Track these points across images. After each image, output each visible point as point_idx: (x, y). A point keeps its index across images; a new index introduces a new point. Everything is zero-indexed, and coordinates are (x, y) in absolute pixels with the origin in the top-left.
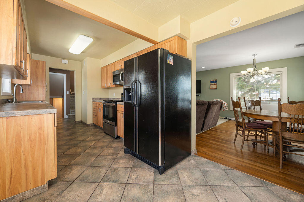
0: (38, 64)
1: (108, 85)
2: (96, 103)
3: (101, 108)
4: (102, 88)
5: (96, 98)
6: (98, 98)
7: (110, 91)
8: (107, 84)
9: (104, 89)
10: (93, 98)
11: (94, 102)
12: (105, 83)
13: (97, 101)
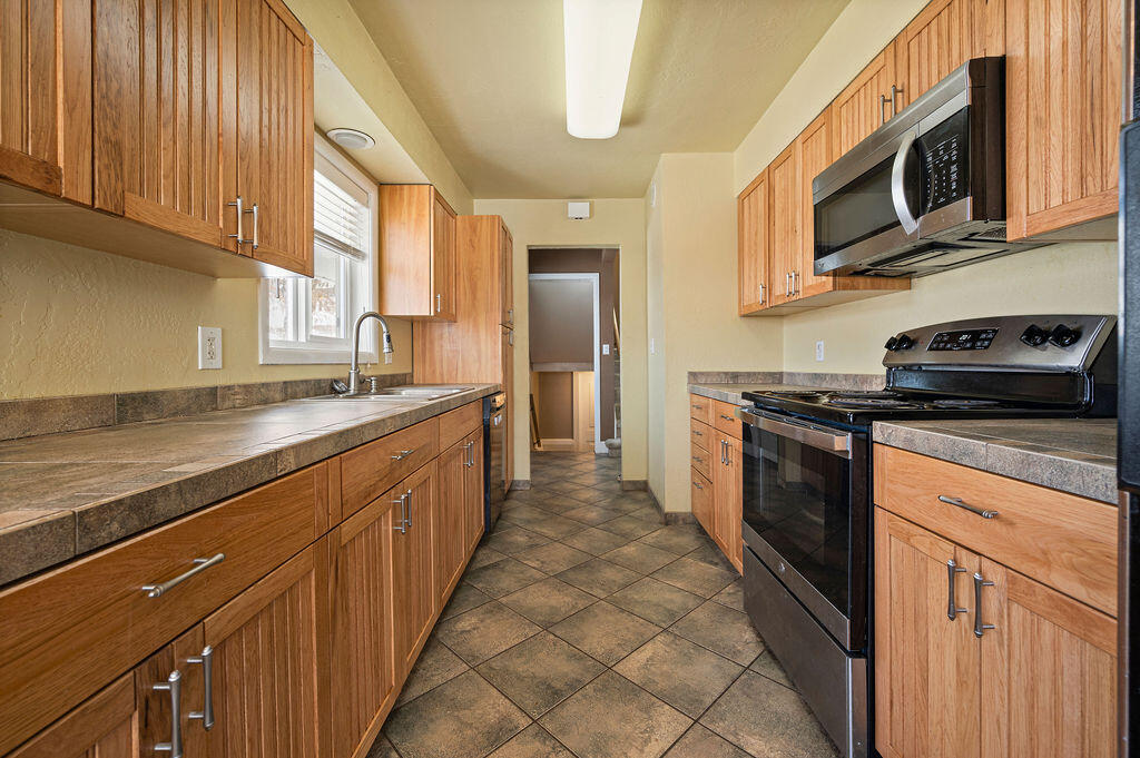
0: (475, 231)
1: (778, 290)
2: (707, 406)
3: (730, 440)
4: (744, 316)
5: (707, 374)
6: (719, 373)
7: (789, 330)
8: (769, 288)
9: (753, 321)
10: (693, 375)
11: (696, 398)
12: (761, 280)
13: (712, 391)
